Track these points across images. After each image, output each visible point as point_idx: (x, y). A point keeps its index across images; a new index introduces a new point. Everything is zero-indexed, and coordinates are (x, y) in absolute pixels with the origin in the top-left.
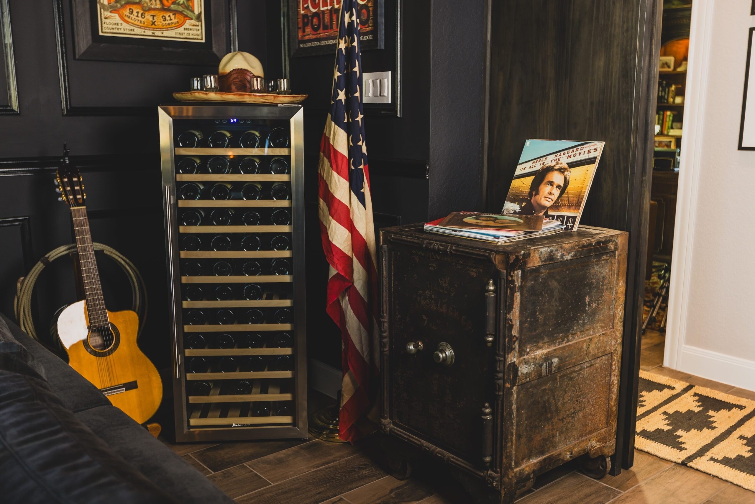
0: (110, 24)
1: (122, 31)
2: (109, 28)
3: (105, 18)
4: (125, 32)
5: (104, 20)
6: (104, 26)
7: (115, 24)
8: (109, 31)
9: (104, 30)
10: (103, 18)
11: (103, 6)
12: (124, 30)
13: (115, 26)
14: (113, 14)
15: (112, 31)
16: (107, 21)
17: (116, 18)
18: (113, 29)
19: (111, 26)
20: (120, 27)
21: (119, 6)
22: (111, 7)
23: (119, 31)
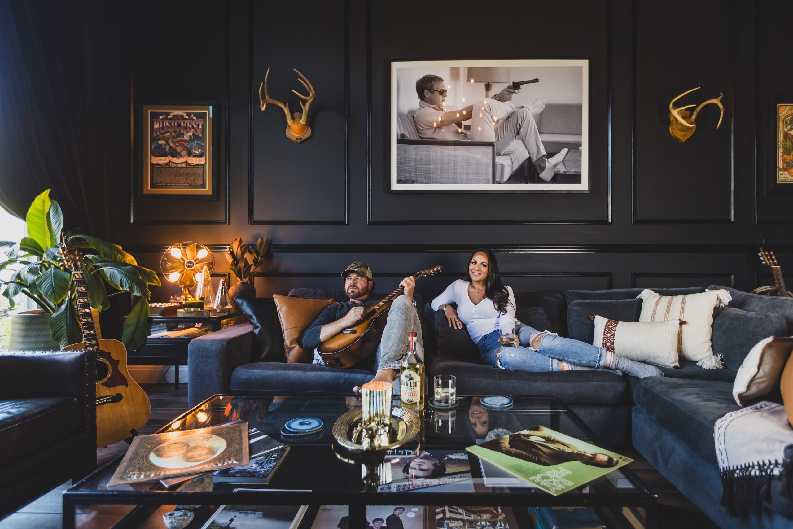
0: (783, 177)
1: (789, 181)
2: (782, 180)
3: (781, 175)
4: (791, 181)
5: (780, 176)
6: (780, 178)
7: (786, 177)
8: (782, 181)
9: (780, 181)
10: (779, 175)
11: (780, 169)
12: (790, 180)
13: (785, 178)
14: (784, 173)
15: (784, 181)
16: (782, 176)
17: (786, 174)
18: (784, 180)
19: (784, 179)
20: (788, 178)
21: (788, 168)
22: (784, 169)
23: (787, 181)
